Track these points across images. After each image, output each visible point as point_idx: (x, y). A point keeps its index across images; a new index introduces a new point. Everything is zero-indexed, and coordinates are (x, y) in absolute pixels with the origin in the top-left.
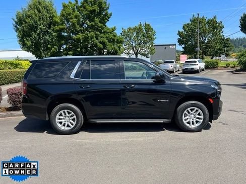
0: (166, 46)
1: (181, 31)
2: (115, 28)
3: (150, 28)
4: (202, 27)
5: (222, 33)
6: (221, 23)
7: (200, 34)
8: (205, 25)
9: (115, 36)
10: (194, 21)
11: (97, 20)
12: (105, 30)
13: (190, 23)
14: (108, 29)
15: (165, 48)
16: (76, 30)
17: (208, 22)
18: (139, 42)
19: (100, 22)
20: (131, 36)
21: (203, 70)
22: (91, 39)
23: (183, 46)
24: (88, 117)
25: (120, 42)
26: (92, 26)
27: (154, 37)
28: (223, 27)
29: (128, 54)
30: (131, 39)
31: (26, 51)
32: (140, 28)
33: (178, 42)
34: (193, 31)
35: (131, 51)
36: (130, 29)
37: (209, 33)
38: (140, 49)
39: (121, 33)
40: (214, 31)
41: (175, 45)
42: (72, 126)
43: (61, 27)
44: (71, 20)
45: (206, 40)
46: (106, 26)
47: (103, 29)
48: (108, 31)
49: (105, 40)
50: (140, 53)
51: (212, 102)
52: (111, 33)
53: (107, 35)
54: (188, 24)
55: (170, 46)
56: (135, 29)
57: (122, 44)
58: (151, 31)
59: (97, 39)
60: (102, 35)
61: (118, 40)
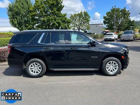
0: (97, 25)
1: (105, 16)
2: (66, 14)
3: (87, 14)
4: (118, 14)
5: (129, 17)
6: (128, 11)
7: (116, 18)
8: (119, 13)
9: (66, 19)
10: (113, 10)
11: (55, 9)
12: (60, 15)
13: (111, 11)
14: (62, 15)
15: (97, 26)
16: (43, 15)
17: (121, 11)
18: (81, 22)
19: (57, 10)
20: (76, 19)
21: (117, 39)
22: (52, 20)
23: (106, 25)
24: (49, 67)
25: (69, 22)
26: (52, 13)
27: (90, 19)
28: (130, 13)
29: (74, 29)
30: (76, 20)
31: (14, 27)
32: (81, 14)
33: (104, 22)
34: (112, 16)
35: (76, 28)
36: (75, 15)
37: (121, 17)
38: (81, 27)
39: (70, 17)
40: (124, 16)
41: (102, 24)
42: (40, 72)
43: (34, 13)
44: (40, 10)
45: (120, 21)
46: (60, 13)
47: (59, 15)
48: (62, 16)
49: (60, 21)
50: (81, 29)
51: (123, 58)
52: (63, 17)
53: (61, 18)
54: (110, 12)
55: (100, 25)
56: (78, 14)
57: (70, 23)
58: (87, 16)
59: (55, 21)
60: (58, 18)
61: (67, 21)
